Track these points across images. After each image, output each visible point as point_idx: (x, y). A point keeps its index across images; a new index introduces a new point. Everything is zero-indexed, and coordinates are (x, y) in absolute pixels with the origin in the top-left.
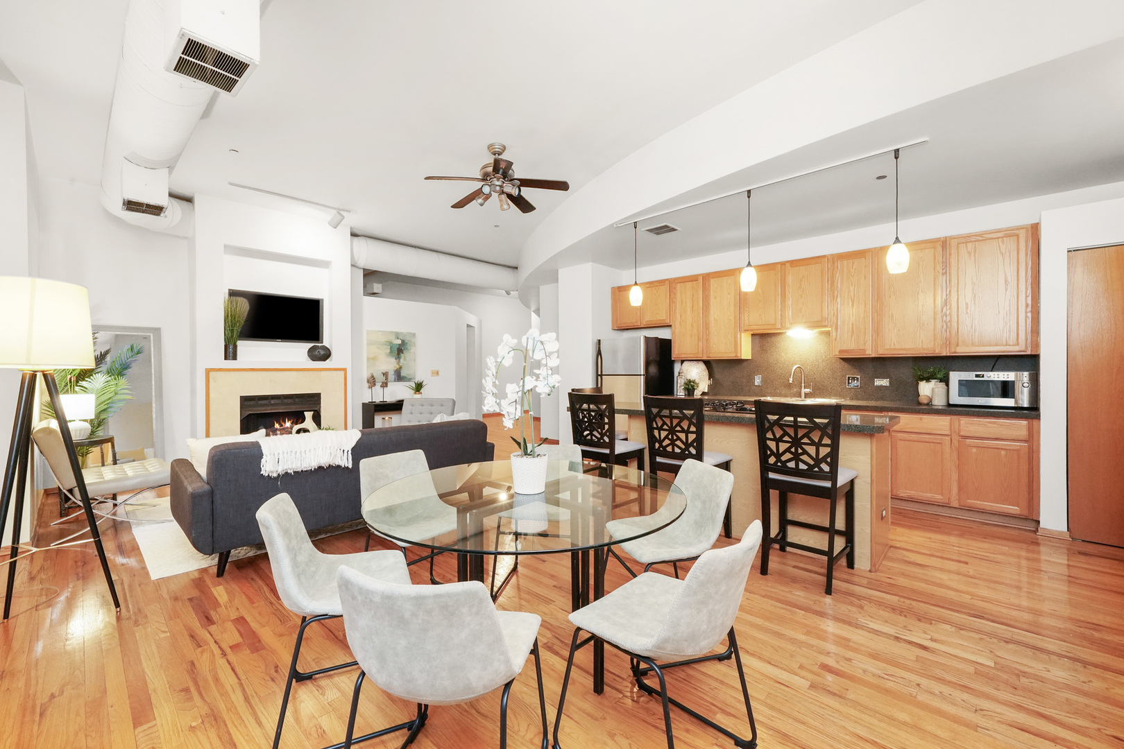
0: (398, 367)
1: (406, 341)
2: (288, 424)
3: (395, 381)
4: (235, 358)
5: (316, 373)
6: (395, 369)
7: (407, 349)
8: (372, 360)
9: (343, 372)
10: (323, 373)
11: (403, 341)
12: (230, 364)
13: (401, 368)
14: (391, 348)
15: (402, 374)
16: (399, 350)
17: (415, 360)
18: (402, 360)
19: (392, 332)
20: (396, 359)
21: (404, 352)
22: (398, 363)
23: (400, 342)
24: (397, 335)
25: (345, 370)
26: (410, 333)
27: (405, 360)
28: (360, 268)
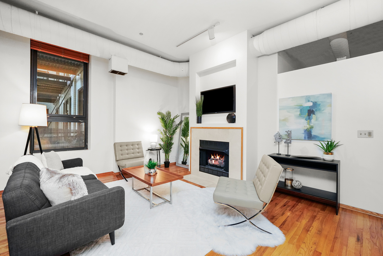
0: (308, 126)
1: (318, 103)
2: (218, 157)
3: (305, 139)
4: (201, 123)
5: (226, 130)
6: (306, 128)
7: (320, 110)
8: (283, 121)
9: (240, 130)
10: (230, 130)
11: (315, 104)
12: (199, 125)
13: (312, 127)
14: (301, 111)
15: (313, 133)
16: (311, 112)
17: (330, 120)
18: (313, 121)
19: (302, 97)
20: (306, 120)
21: (316, 113)
22: (309, 123)
23: (311, 104)
24: (308, 99)
25: (242, 129)
26: (324, 94)
27: (317, 120)
28: (275, 53)
